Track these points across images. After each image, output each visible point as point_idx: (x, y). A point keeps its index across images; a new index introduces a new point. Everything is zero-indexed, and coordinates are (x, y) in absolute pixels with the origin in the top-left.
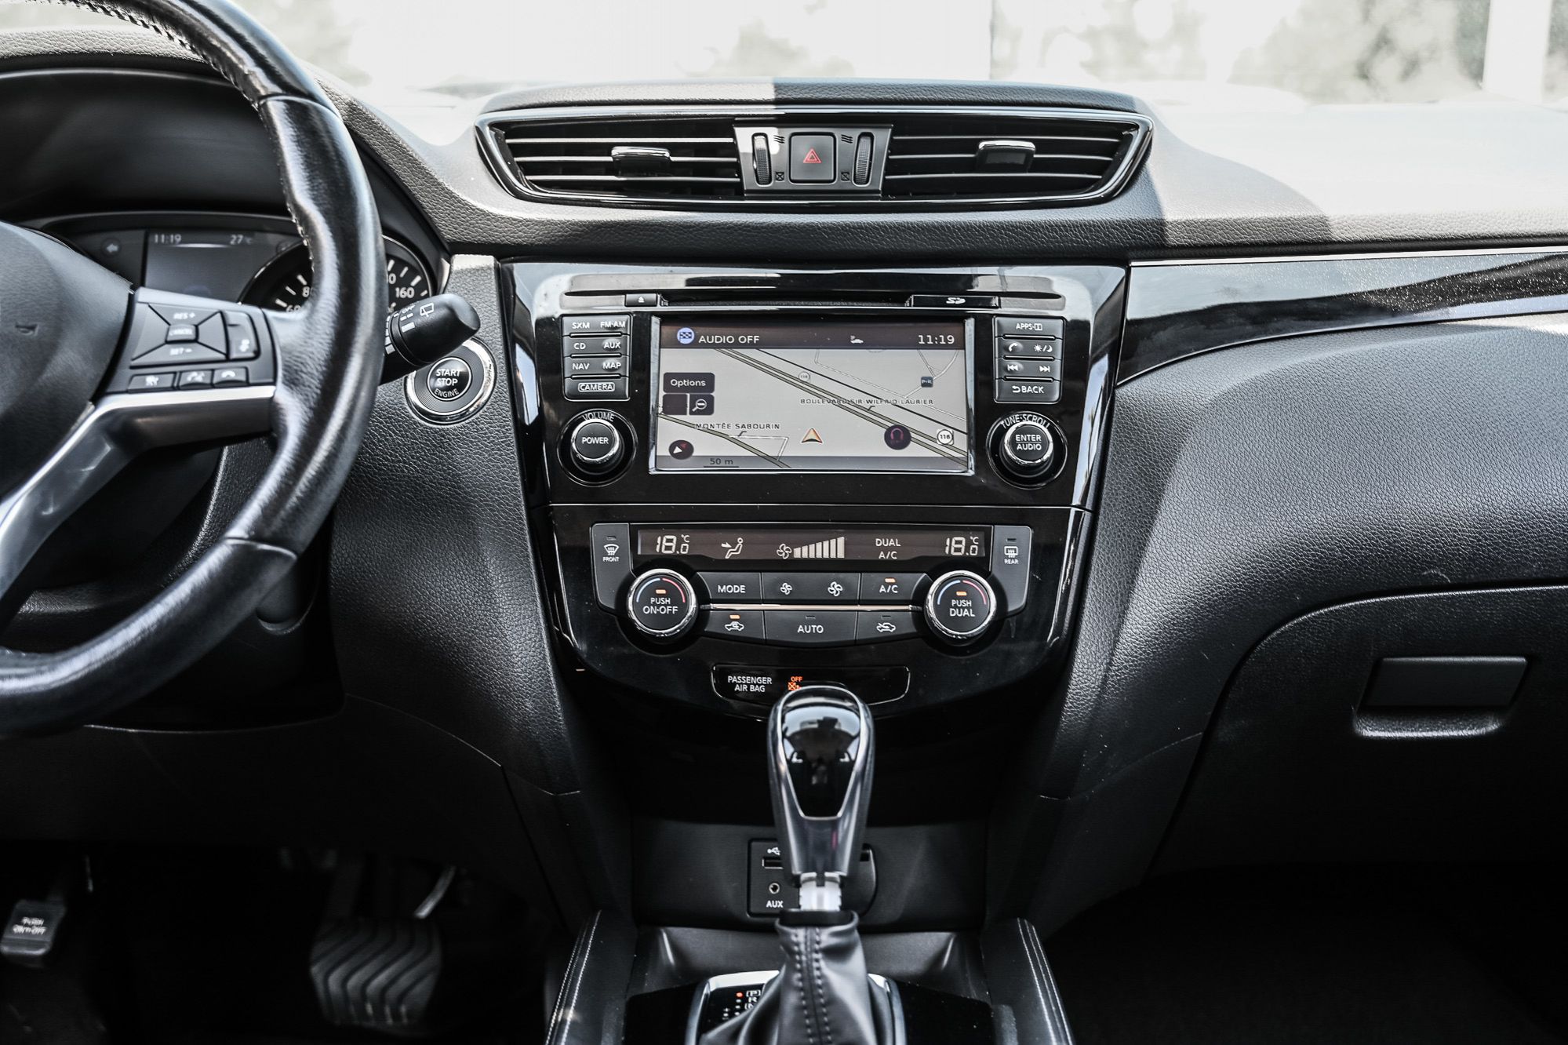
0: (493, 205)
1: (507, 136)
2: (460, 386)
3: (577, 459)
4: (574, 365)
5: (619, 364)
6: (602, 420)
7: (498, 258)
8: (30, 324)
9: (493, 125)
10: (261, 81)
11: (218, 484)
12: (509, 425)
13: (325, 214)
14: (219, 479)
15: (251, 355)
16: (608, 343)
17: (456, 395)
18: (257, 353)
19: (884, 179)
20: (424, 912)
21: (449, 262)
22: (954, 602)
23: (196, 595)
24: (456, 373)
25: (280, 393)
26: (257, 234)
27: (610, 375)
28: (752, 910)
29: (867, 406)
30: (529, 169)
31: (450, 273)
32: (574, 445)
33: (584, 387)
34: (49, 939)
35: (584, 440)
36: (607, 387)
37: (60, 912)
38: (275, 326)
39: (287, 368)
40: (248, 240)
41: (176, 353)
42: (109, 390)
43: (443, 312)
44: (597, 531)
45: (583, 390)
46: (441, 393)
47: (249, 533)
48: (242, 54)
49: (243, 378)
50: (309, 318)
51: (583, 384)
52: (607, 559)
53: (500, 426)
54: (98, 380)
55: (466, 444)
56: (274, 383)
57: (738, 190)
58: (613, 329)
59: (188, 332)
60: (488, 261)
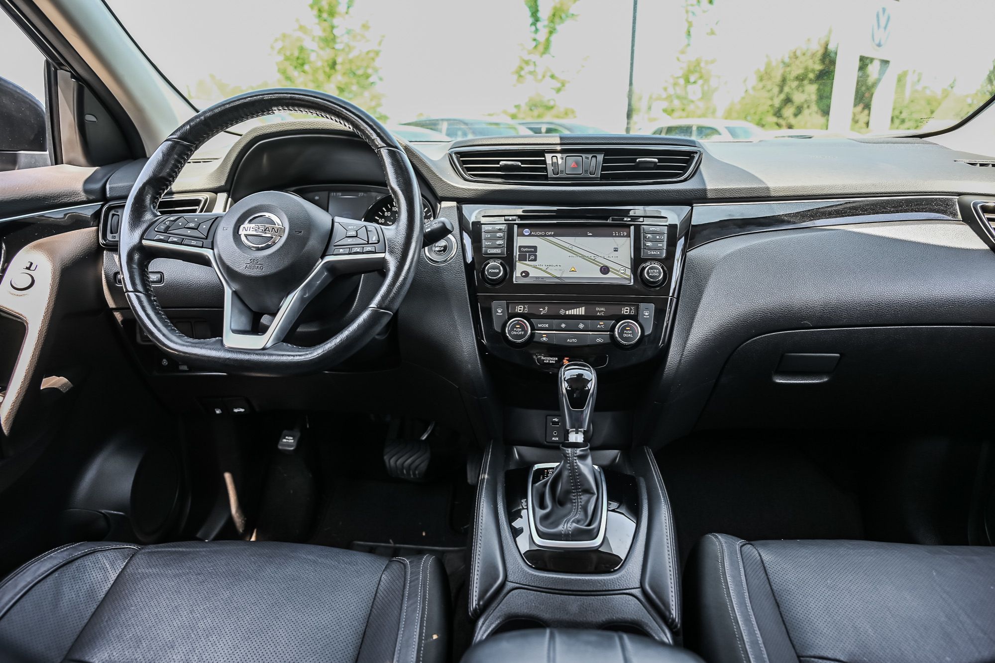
0: (456, 183)
1: (461, 157)
2: (444, 250)
3: (488, 278)
4: (486, 243)
5: (502, 243)
6: (497, 263)
7: (458, 203)
8: (300, 231)
9: (456, 153)
10: (379, 142)
11: (360, 286)
12: (462, 265)
13: (402, 191)
14: (361, 284)
15: (377, 242)
16: (498, 235)
17: (443, 253)
18: (379, 241)
19: (601, 173)
20: (424, 438)
21: (440, 204)
22: (625, 332)
23: (359, 327)
24: (443, 246)
25: (388, 256)
26: (369, 193)
27: (498, 247)
28: (547, 440)
29: (594, 258)
30: (469, 169)
31: (440, 208)
32: (486, 272)
34: (295, 444)
35: (490, 270)
36: (498, 251)
37: (298, 434)
38: (385, 231)
39: (389, 247)
40: (365, 194)
41: (350, 241)
42: (326, 254)
43: (441, 225)
44: (494, 304)
45: (489, 252)
46: (438, 253)
47: (377, 306)
48: (372, 132)
49: (374, 250)
50: (397, 228)
51: (489, 250)
52: (498, 314)
53: (459, 265)
54: (323, 250)
55: (447, 271)
56: (385, 252)
57: (546, 177)
58: (500, 229)
59: (354, 233)
60: (454, 204)
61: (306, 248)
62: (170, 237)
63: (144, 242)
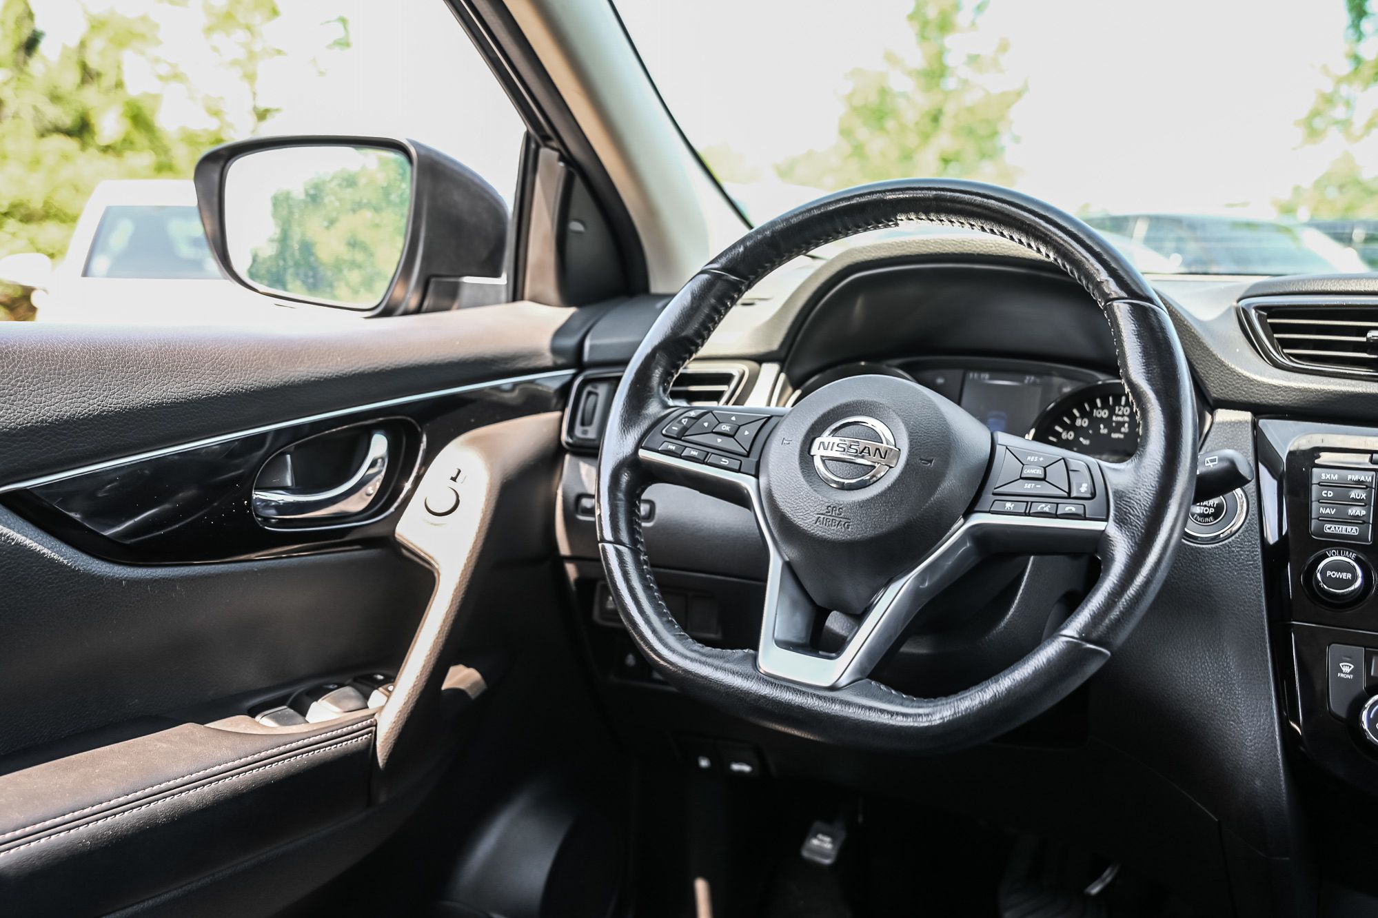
0: (1256, 373)
1: (1269, 317)
2: (1216, 515)
3: (1323, 590)
4: (1321, 509)
5: (1364, 512)
6: (1347, 558)
7: (1253, 414)
9: (1258, 308)
10: (1112, 287)
12: (1257, 551)
13: (1157, 393)
15: (1089, 496)
16: (1354, 494)
17: (1211, 522)
18: (1094, 495)
20: (1095, 890)
21: (1212, 414)
23: (1037, 674)
24: (1214, 504)
25: (1111, 528)
26: (1046, 378)
27: (1353, 521)
30: (1285, 344)
31: (1212, 423)
32: (1319, 576)
33: (1329, 529)
34: (834, 853)
35: (1329, 573)
36: (1353, 530)
37: (842, 835)
38: (1109, 474)
39: (1118, 509)
40: (1038, 381)
41: (1028, 487)
42: (976, 509)
43: (1225, 464)
44: (1333, 650)
45: (1328, 531)
46: (1200, 519)
47: (1080, 634)
48: (1098, 266)
49: (1081, 512)
50: (1137, 468)
51: (1329, 526)
52: (1342, 675)
53: (1249, 551)
54: (970, 500)
55: (1218, 562)
56: (1106, 520)
58: (1359, 482)
59: (1039, 472)
60: (1247, 416)
61: (937, 495)
62: (686, 447)
63: (643, 454)
